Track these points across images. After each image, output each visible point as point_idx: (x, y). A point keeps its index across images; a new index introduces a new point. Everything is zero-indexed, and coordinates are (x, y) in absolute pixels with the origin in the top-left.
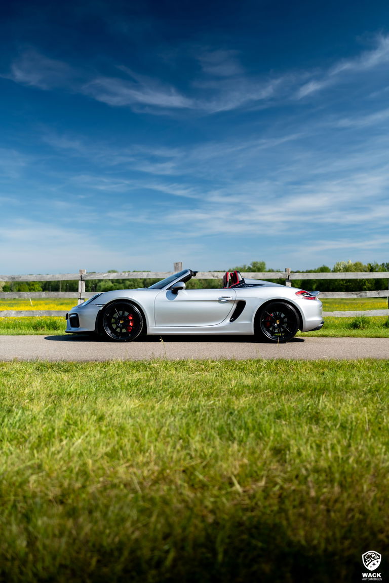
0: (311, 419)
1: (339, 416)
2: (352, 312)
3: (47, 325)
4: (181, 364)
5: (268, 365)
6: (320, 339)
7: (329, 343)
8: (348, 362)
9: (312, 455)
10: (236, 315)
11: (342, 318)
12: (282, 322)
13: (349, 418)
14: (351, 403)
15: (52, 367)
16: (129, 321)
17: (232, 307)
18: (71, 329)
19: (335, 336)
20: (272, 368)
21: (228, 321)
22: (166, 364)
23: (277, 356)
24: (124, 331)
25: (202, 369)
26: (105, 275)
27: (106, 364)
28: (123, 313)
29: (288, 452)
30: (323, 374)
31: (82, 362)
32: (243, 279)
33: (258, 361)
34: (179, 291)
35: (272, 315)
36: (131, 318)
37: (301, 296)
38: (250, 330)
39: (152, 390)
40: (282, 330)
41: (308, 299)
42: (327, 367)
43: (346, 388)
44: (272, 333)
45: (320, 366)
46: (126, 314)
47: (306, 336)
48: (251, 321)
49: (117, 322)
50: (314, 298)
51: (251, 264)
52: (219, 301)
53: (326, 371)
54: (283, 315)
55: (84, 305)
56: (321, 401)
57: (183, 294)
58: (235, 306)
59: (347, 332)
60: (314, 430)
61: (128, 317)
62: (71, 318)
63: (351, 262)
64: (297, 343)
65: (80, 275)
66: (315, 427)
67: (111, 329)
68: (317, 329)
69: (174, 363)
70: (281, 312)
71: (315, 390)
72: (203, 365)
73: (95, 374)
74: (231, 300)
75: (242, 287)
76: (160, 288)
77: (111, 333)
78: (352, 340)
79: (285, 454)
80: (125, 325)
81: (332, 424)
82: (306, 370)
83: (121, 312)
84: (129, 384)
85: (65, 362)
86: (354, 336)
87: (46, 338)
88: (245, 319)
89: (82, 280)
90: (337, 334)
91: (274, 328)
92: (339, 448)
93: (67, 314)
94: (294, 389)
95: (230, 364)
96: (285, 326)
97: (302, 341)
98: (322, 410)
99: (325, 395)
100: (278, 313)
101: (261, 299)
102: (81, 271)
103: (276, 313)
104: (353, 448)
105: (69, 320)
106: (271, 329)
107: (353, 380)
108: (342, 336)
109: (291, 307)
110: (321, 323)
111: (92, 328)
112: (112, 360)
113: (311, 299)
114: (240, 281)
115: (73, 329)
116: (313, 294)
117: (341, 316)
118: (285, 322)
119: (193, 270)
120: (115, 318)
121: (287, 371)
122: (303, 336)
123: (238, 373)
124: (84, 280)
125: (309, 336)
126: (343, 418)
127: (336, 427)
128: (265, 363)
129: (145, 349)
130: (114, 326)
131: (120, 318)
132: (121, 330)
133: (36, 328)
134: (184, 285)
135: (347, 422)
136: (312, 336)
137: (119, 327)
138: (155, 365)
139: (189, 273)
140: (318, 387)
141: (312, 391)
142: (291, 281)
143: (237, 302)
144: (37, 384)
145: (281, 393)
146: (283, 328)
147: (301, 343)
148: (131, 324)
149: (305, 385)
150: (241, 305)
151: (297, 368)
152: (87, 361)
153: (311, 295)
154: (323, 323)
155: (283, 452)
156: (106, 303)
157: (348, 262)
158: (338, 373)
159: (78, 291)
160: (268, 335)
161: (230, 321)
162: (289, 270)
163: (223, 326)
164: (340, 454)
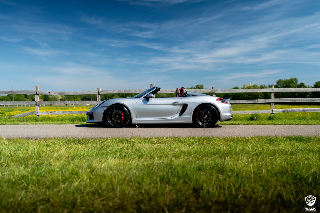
0: (219, 171)
1: (236, 169)
2: (250, 111)
3: (79, 119)
4: (149, 140)
5: (199, 140)
6: (231, 126)
7: (236, 128)
8: (245, 138)
9: (216, 193)
10: (182, 112)
11: (245, 115)
12: (208, 116)
13: (241, 171)
14: (244, 161)
15: (74, 142)
16: (122, 116)
17: (181, 108)
18: (89, 121)
19: (239, 124)
20: (201, 142)
21: (178, 115)
22: (140, 140)
23: (204, 135)
24: (119, 121)
25: (160, 142)
26: (111, 91)
27: (105, 140)
28: (118, 112)
29: (201, 191)
30: (230, 145)
31: (92, 139)
32: (186, 92)
33: (193, 138)
34: (150, 99)
35: (203, 112)
36: (123, 114)
37: (220, 101)
38: (191, 121)
39: (128, 154)
40: (209, 121)
41: (224, 103)
42: (233, 141)
43: (242, 153)
44: (203, 123)
45: (228, 140)
46: (120, 112)
47: (223, 124)
48: (191, 115)
49: (115, 117)
50: (227, 103)
51: (196, 86)
52: (173, 104)
53: (232, 143)
54: (209, 112)
55: (96, 107)
56: (226, 161)
57: (153, 101)
58: (182, 107)
59: (247, 122)
60: (220, 177)
61: (121, 113)
62: (89, 114)
63: (251, 85)
64: (217, 128)
65: (98, 91)
66: (221, 175)
67: (112, 120)
68: (229, 120)
69: (145, 139)
70: (208, 110)
71: (223, 155)
72: (162, 140)
73: (98, 145)
74: (179, 104)
75: (185, 96)
76: (139, 97)
77: (112, 123)
78: (249, 126)
79: (200, 192)
80: (120, 118)
81: (231, 173)
82: (220, 143)
83: (117, 111)
84: (116, 151)
85: (83, 139)
86: (250, 124)
87: (75, 126)
88: (187, 114)
89: (99, 94)
90: (241, 123)
91: (204, 120)
92: (233, 189)
93: (87, 112)
94: (212, 153)
95: (177, 140)
96: (210, 118)
97: (220, 127)
98: (226, 166)
99: (229, 157)
100: (206, 111)
101: (197, 103)
102: (98, 89)
103: (205, 111)
104: (242, 189)
105: (88, 115)
106: (202, 120)
107: (247, 148)
108: (244, 124)
109: (213, 107)
110: (231, 117)
111: (101, 120)
112: (109, 138)
113: (225, 103)
114: (185, 93)
115: (90, 121)
116: (226, 100)
117: (244, 114)
118: (210, 116)
119: (158, 87)
120: (113, 114)
121: (209, 144)
122: (221, 124)
123: (180, 145)
124: (100, 94)
125: (224, 124)
126: (238, 170)
127: (233, 176)
128: (197, 139)
129: (129, 131)
130: (113, 119)
131: (117, 114)
132: (117, 121)
133: (73, 121)
134: (152, 95)
135: (240, 173)
136: (227, 124)
137: (116, 119)
138: (134, 140)
139: (156, 89)
140: (226, 152)
141: (222, 155)
142: (216, 94)
143: (182, 105)
144: (63, 151)
145: (204, 155)
146: (209, 119)
147: (219, 128)
148: (123, 118)
149: (218, 151)
150: (185, 106)
151: (215, 142)
152: (95, 138)
153: (225, 101)
154: (232, 116)
155: (199, 191)
156: (108, 106)
157: (250, 85)
158: (239, 145)
159: (96, 100)
160: (200, 123)
161: (179, 116)
162: (214, 87)
163: (175, 118)
164: (234, 192)
